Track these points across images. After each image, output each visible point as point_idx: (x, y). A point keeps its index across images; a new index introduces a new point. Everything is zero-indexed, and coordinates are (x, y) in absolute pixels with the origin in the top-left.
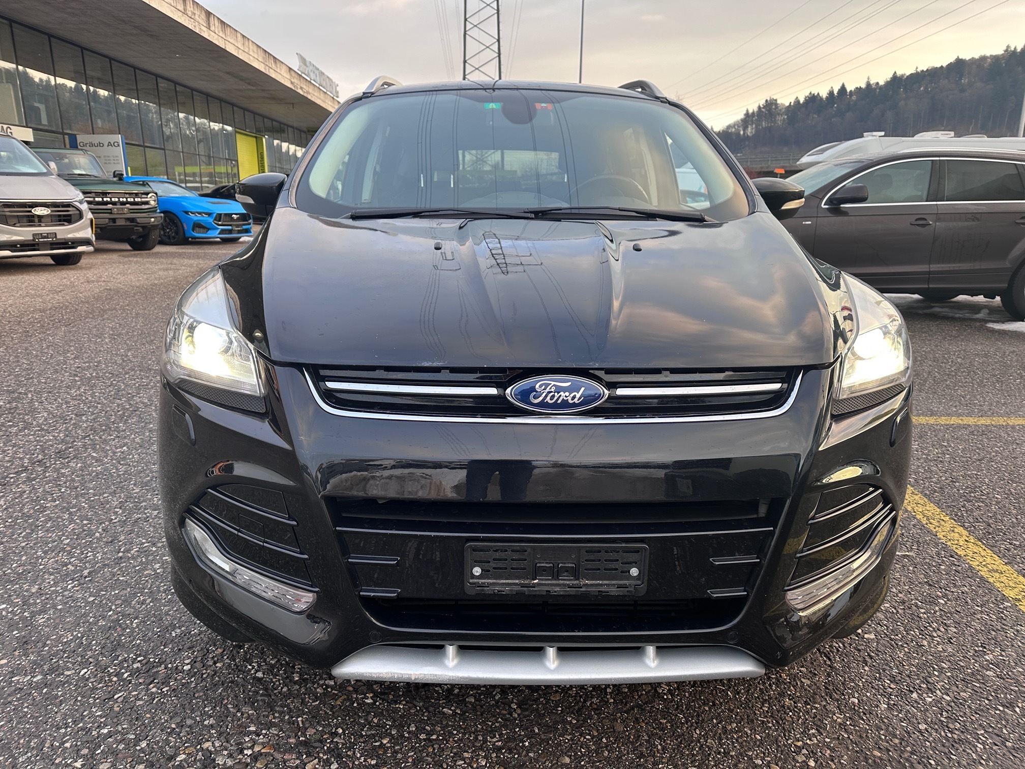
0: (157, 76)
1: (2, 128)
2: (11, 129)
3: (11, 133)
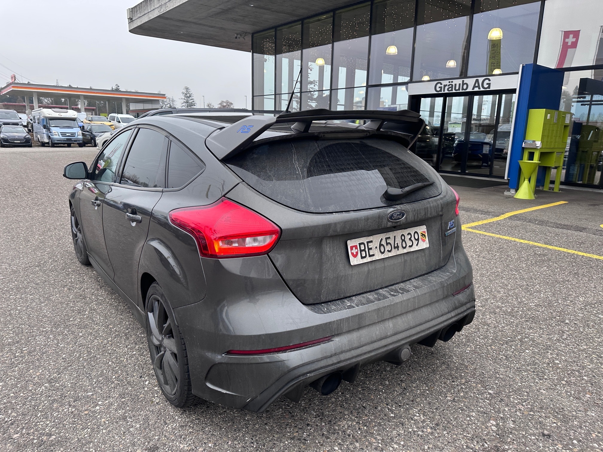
1: (477, 81)
2: (489, 80)
3: (489, 84)
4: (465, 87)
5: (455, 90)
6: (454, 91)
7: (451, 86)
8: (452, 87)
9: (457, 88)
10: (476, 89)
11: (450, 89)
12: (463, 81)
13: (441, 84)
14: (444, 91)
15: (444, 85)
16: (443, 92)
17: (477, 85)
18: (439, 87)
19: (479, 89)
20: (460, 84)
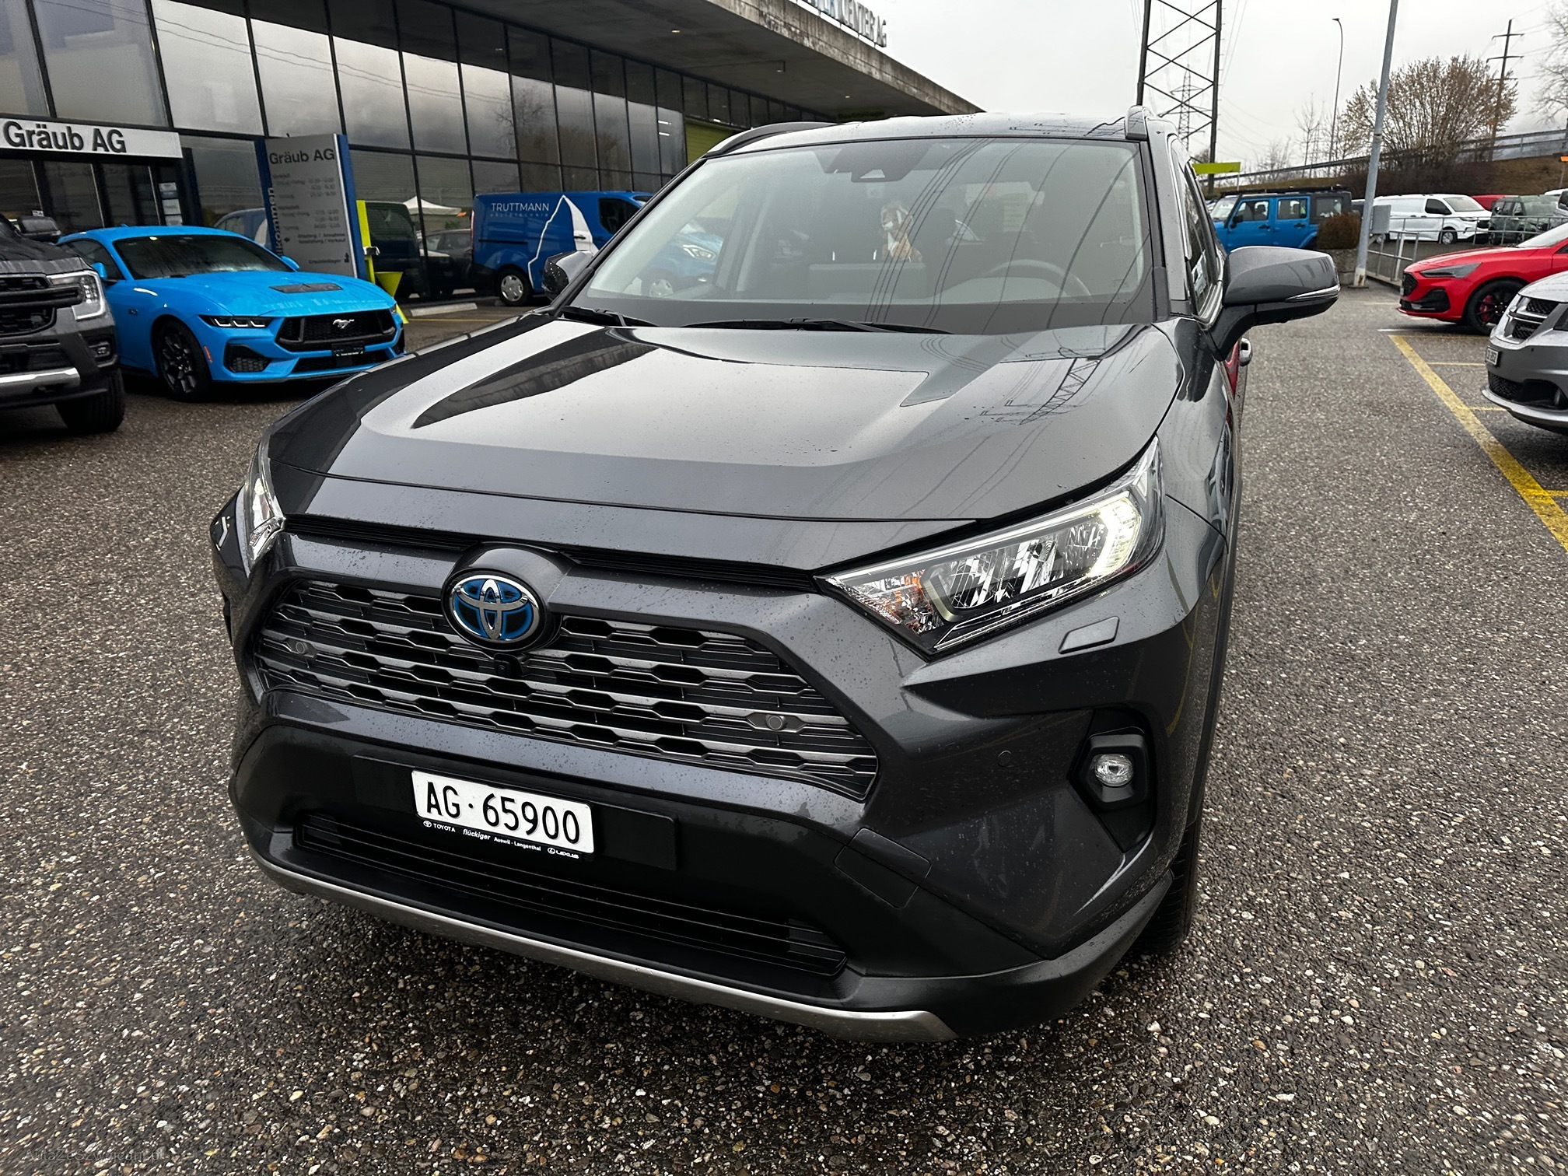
0: (507, 22)
1: (97, 133)
2: (121, 135)
3: (122, 143)
4: (77, 143)
5: (58, 146)
6: (55, 149)
7: (43, 136)
8: (48, 138)
9: (61, 143)
10: (101, 151)
11: (45, 143)
12: (69, 129)
13: (20, 128)
14: (32, 146)
15: (28, 131)
16: (28, 148)
17: (99, 141)
18: (17, 135)
19: (107, 150)
20: (64, 135)
